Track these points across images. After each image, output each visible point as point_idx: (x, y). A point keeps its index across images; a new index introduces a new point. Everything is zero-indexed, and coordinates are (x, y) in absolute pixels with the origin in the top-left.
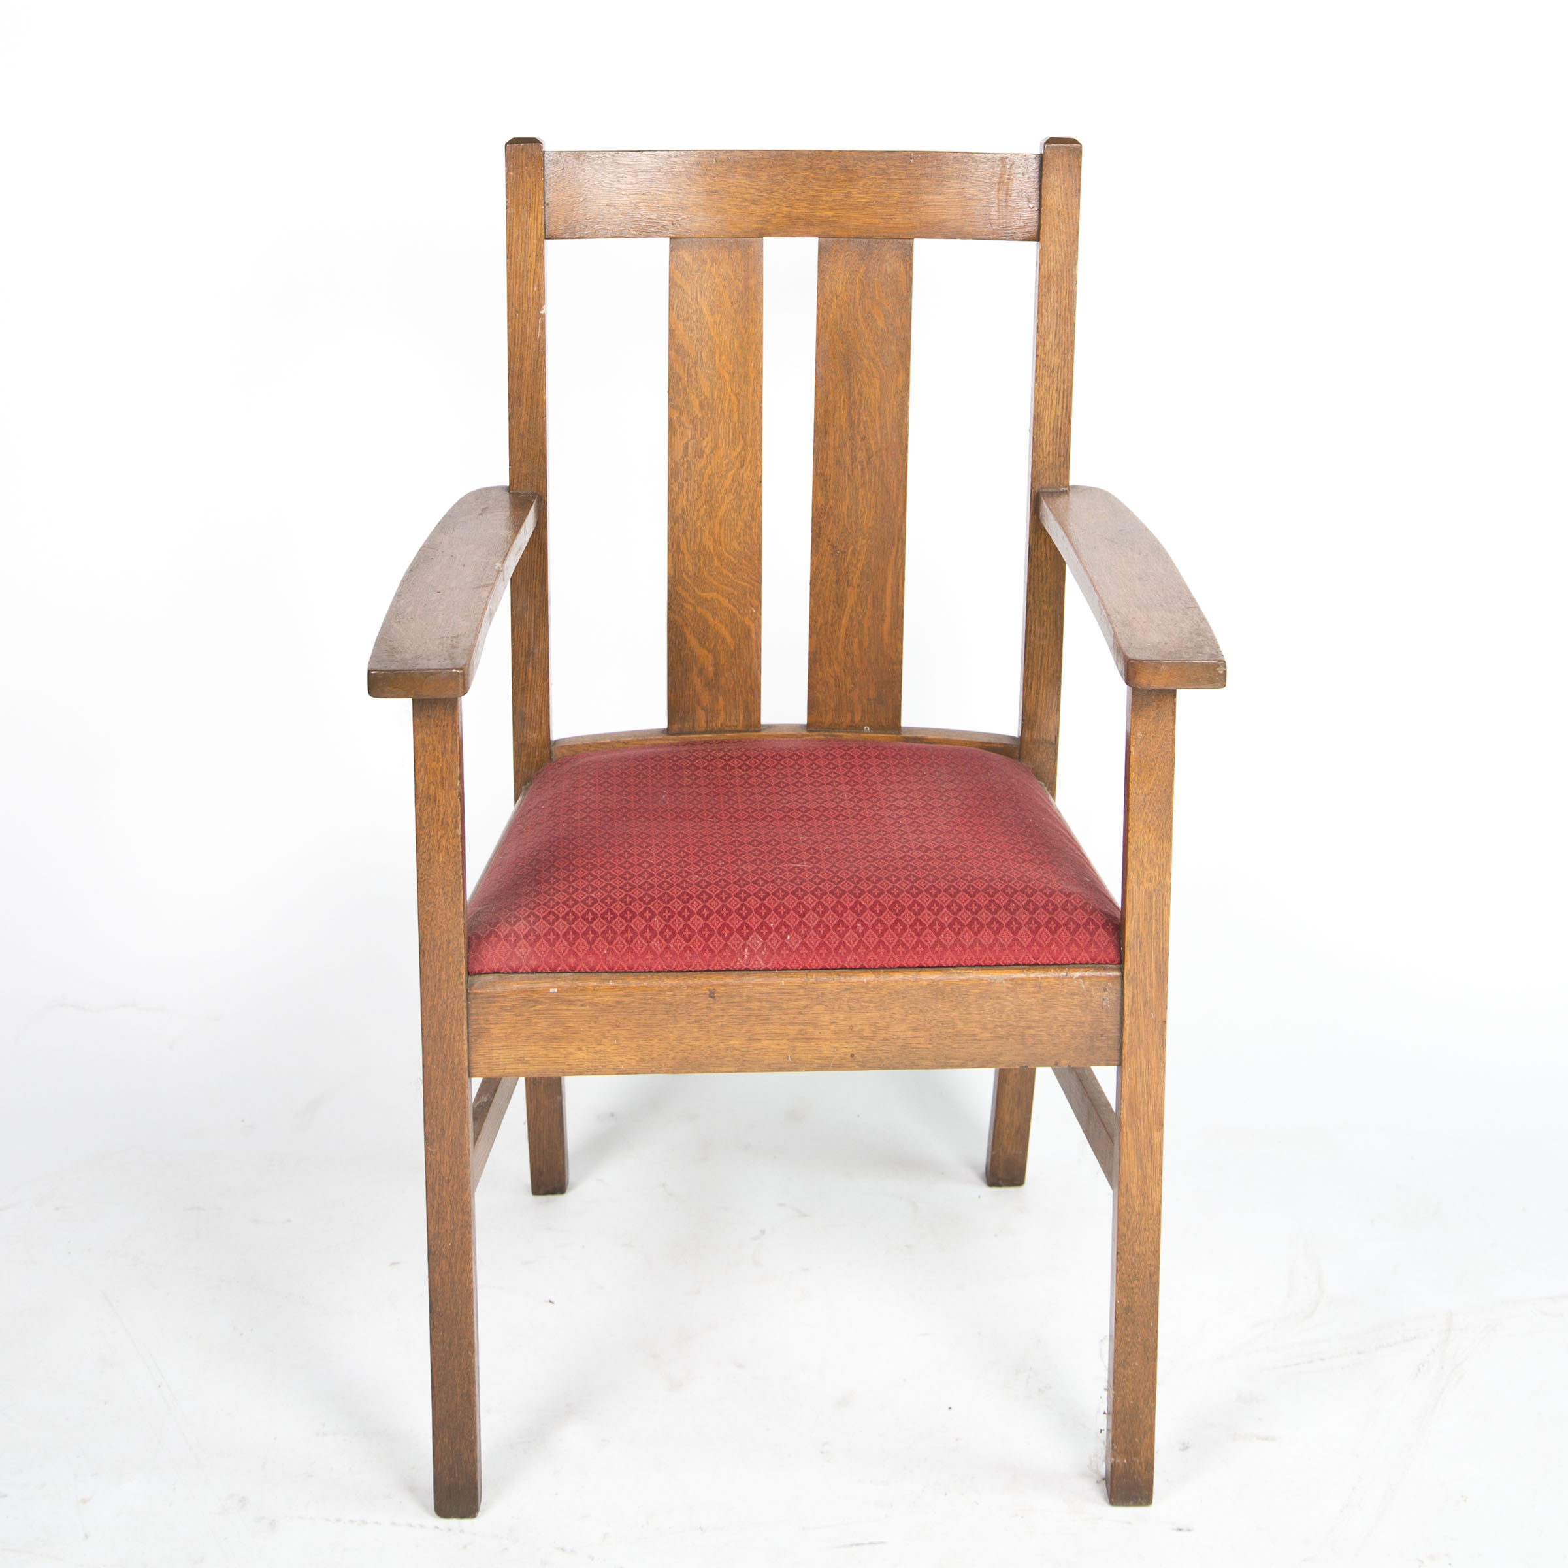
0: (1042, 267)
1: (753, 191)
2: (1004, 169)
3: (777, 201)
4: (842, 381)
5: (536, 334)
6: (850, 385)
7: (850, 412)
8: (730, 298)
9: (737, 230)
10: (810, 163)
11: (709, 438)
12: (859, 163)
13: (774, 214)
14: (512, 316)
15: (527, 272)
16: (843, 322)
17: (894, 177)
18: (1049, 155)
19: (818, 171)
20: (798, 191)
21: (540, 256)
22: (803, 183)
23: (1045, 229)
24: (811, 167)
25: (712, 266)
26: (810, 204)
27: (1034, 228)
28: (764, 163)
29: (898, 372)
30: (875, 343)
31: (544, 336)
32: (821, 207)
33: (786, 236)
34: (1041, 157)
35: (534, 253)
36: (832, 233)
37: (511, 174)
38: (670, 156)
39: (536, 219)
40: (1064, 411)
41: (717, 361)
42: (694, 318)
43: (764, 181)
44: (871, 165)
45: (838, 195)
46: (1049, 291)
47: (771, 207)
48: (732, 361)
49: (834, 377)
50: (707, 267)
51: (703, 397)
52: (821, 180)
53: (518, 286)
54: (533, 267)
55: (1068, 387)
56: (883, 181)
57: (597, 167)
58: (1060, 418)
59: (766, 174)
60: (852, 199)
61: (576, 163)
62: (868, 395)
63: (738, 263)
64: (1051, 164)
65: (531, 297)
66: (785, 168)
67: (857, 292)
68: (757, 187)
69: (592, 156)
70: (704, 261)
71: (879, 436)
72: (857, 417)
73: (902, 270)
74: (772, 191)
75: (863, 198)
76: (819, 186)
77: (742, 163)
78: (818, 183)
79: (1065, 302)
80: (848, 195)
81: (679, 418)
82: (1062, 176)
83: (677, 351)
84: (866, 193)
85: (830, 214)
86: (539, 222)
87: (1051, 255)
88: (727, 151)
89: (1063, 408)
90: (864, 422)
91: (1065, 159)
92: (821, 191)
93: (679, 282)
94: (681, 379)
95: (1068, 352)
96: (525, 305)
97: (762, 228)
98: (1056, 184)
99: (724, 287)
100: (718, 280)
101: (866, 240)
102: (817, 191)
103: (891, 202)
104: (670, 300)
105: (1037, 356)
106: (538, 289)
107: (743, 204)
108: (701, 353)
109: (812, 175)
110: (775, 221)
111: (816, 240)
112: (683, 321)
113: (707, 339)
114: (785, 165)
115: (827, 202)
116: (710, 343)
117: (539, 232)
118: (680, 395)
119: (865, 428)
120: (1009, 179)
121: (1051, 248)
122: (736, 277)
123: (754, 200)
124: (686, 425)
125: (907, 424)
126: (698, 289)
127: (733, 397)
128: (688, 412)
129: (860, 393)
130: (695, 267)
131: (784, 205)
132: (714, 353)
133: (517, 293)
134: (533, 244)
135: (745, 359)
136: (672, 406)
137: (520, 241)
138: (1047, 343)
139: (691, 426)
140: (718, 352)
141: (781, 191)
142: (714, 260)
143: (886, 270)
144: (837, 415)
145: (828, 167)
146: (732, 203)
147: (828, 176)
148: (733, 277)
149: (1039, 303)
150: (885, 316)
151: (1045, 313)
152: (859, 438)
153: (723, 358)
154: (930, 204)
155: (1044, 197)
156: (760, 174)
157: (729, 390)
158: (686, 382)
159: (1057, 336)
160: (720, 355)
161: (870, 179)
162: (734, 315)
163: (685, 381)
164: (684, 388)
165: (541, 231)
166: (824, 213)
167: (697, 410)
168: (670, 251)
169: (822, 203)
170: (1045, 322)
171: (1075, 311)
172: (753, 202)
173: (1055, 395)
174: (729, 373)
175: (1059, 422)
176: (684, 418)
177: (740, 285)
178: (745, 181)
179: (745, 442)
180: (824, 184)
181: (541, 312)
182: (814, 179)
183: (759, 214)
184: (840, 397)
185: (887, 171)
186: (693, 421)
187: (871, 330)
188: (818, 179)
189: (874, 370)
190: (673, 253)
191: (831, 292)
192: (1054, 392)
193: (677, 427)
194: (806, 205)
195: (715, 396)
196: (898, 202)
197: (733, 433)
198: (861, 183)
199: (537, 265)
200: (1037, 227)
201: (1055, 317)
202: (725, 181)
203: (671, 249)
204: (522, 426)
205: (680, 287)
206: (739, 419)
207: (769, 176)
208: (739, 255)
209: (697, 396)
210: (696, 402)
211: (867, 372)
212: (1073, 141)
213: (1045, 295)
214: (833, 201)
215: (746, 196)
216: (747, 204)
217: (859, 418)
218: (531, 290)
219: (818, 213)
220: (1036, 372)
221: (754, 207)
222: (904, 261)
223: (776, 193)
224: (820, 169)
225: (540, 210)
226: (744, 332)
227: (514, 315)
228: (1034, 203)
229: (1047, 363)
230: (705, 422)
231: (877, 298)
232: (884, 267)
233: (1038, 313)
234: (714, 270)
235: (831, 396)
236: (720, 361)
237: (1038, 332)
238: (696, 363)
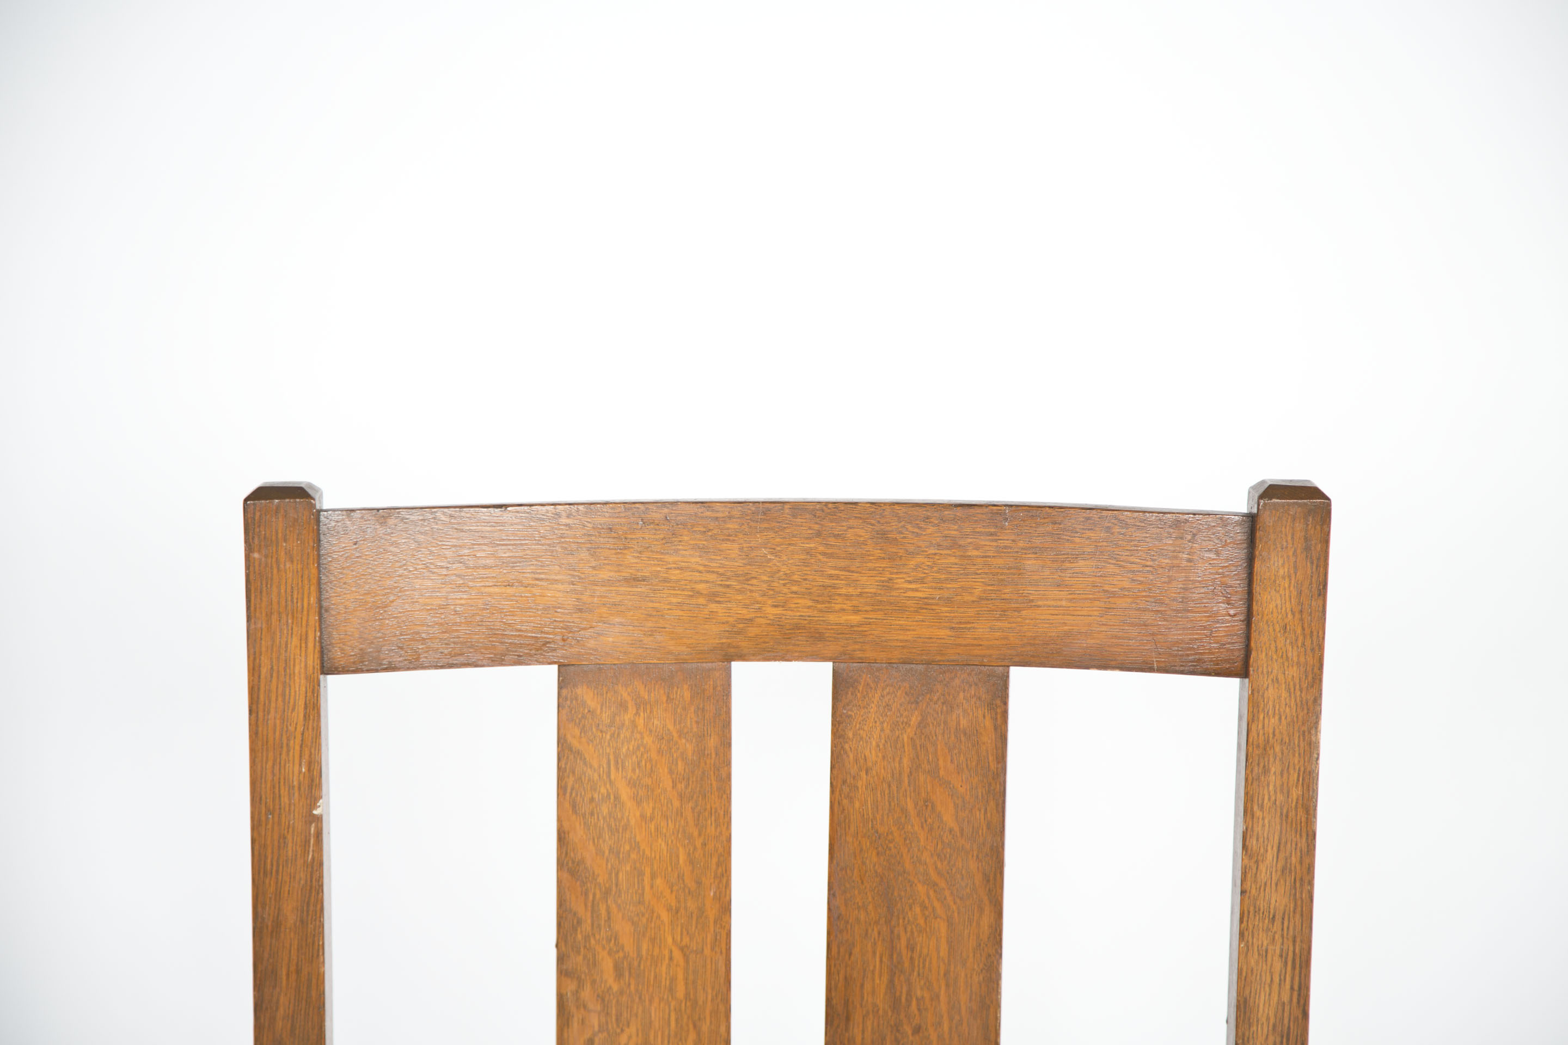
0: (1254, 727)
1: (712, 577)
2: (1179, 542)
3: (756, 595)
4: (877, 923)
5: (305, 852)
6: (892, 932)
7: (891, 981)
8: (671, 772)
9: (684, 648)
10: (817, 527)
11: (633, 1029)
12: (909, 526)
13: (751, 620)
14: (260, 820)
15: (288, 740)
16: (878, 817)
17: (975, 553)
18: (1267, 519)
19: (832, 541)
20: (796, 577)
21: (313, 709)
22: (805, 563)
23: (1259, 659)
24: (819, 534)
25: (637, 714)
26: (818, 602)
27: (1236, 654)
28: (732, 525)
29: (981, 910)
30: (939, 856)
31: (322, 856)
32: (837, 607)
33: (774, 659)
34: (1252, 521)
35: (301, 703)
36: (859, 654)
37: (256, 555)
38: (558, 515)
39: (304, 638)
40: (1295, 994)
41: (647, 888)
42: (605, 810)
43: (733, 560)
44: (931, 529)
45: (870, 584)
46: (1266, 771)
47: (746, 606)
48: (675, 888)
49: (862, 916)
50: (627, 717)
51: (621, 954)
52: (839, 558)
53: (270, 764)
54: (300, 729)
55: (1301, 949)
56: (953, 560)
57: (421, 538)
58: (1287, 1008)
59: (736, 546)
60: (894, 593)
61: (381, 531)
62: (925, 951)
63: (684, 709)
64: (1272, 536)
65: (296, 783)
66: (771, 534)
67: (905, 761)
68: (721, 570)
69: (412, 518)
70: (623, 706)
71: (946, 1027)
72: (904, 991)
73: (988, 723)
74: (747, 578)
75: (916, 590)
76: (835, 568)
77: (693, 526)
78: (832, 562)
79: (1296, 793)
80: (888, 586)
81: (576, 993)
82: (1292, 559)
83: (573, 873)
84: (922, 581)
85: (855, 619)
86: (311, 645)
87: (1271, 703)
88: (664, 504)
89: (1292, 988)
90: (917, 999)
91: (1299, 526)
92: (838, 577)
93: (575, 743)
94: (579, 922)
95: (1302, 885)
96: (285, 800)
97: (729, 646)
98: (1281, 572)
99: (660, 752)
100: (648, 740)
101: (921, 667)
102: (831, 576)
103: (968, 598)
104: (560, 779)
105: (1243, 892)
106: (309, 770)
107: (694, 601)
108: (617, 875)
109: (821, 548)
110: (753, 631)
111: (829, 666)
112: (584, 816)
113: (627, 847)
114: (772, 529)
115: (848, 597)
116: (633, 856)
117: (310, 663)
118: (578, 952)
119: (919, 1010)
120: (1189, 560)
121: (1271, 693)
122: (681, 734)
123: (715, 595)
124: (591, 1006)
125: (998, 1006)
126: (612, 757)
127: (677, 954)
128: (593, 982)
129: (911, 948)
130: (605, 717)
131: (770, 602)
132: (641, 874)
133: (269, 777)
134: (299, 686)
135: (699, 883)
136: (564, 971)
137: (274, 680)
138: (1263, 867)
139: (599, 1008)
140: (648, 871)
141: (765, 578)
142: (641, 704)
143: (958, 723)
144: (868, 986)
145: (850, 534)
146: (674, 600)
147: (851, 550)
148: (675, 735)
149: (1246, 794)
150: (956, 806)
151: (1258, 813)
152: (908, 1029)
153: (659, 881)
154: (1040, 603)
155: (1256, 597)
156: (725, 546)
157: (670, 940)
158: (589, 928)
159: (1282, 855)
160: (653, 876)
161: (928, 557)
162: (676, 803)
163: (587, 926)
164: (587, 938)
165: (313, 660)
166: (844, 618)
167: (609, 976)
168: (560, 688)
169: (840, 600)
170: (1258, 829)
171: (1315, 810)
172: (713, 597)
173: (1278, 965)
174: (669, 909)
175: (1286, 1014)
176: (586, 994)
177: (690, 747)
178: (698, 559)
179: (699, 1034)
180: (843, 563)
181: (315, 812)
182: (824, 554)
183: (725, 619)
184: (874, 953)
185: (962, 542)
186: (603, 1000)
187: (931, 830)
188: (831, 556)
189: (937, 904)
190: (564, 692)
191: (856, 761)
192: (1276, 958)
193: (573, 1009)
194: (810, 603)
195: (644, 953)
196: (981, 598)
197: (677, 1020)
198: (912, 563)
199: (306, 726)
200: (1242, 652)
201: (1278, 820)
202: (661, 560)
203: (561, 685)
204: (279, 1024)
205: (578, 752)
206: (687, 995)
207: (741, 549)
208: (687, 695)
209: (610, 953)
210: (607, 965)
211: (924, 907)
212: (1312, 492)
213: (1258, 779)
214: (861, 595)
215: (701, 587)
216: (702, 601)
217: (909, 993)
218: (296, 771)
219: (832, 618)
220: (1241, 921)
221: (713, 606)
222: (991, 706)
223: (754, 582)
224: (837, 536)
225: (312, 622)
226: (696, 834)
227: (263, 818)
228: (1239, 608)
229: (1262, 904)
230: (624, 999)
231: (942, 773)
232: (954, 717)
233: (1245, 812)
234: (640, 722)
235: (856, 951)
236: (652, 887)
237: (1244, 847)
238: (607, 892)
